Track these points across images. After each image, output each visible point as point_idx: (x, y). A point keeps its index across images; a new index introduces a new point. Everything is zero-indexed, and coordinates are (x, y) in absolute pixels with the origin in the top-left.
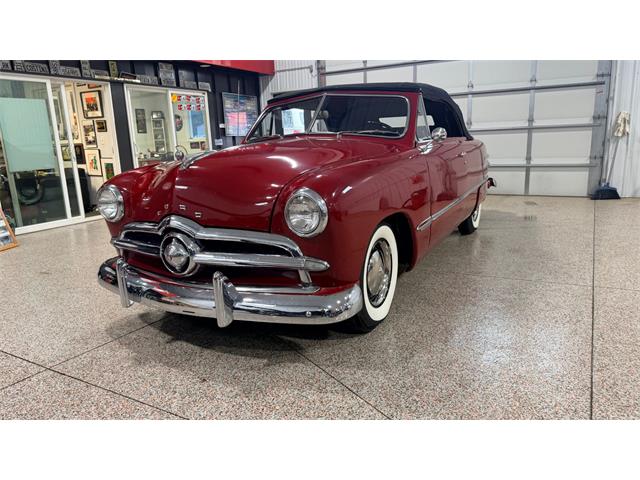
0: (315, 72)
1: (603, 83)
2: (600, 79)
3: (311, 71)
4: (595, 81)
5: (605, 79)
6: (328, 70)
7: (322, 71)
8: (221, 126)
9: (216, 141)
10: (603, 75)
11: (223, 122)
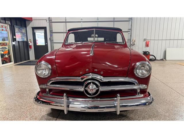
0: (48, 21)
1: (129, 32)
2: (129, 31)
3: (47, 21)
4: (128, 31)
5: (130, 31)
6: (53, 21)
7: (51, 21)
8: (14, 37)
9: (13, 43)
10: (129, 30)
11: (15, 36)
